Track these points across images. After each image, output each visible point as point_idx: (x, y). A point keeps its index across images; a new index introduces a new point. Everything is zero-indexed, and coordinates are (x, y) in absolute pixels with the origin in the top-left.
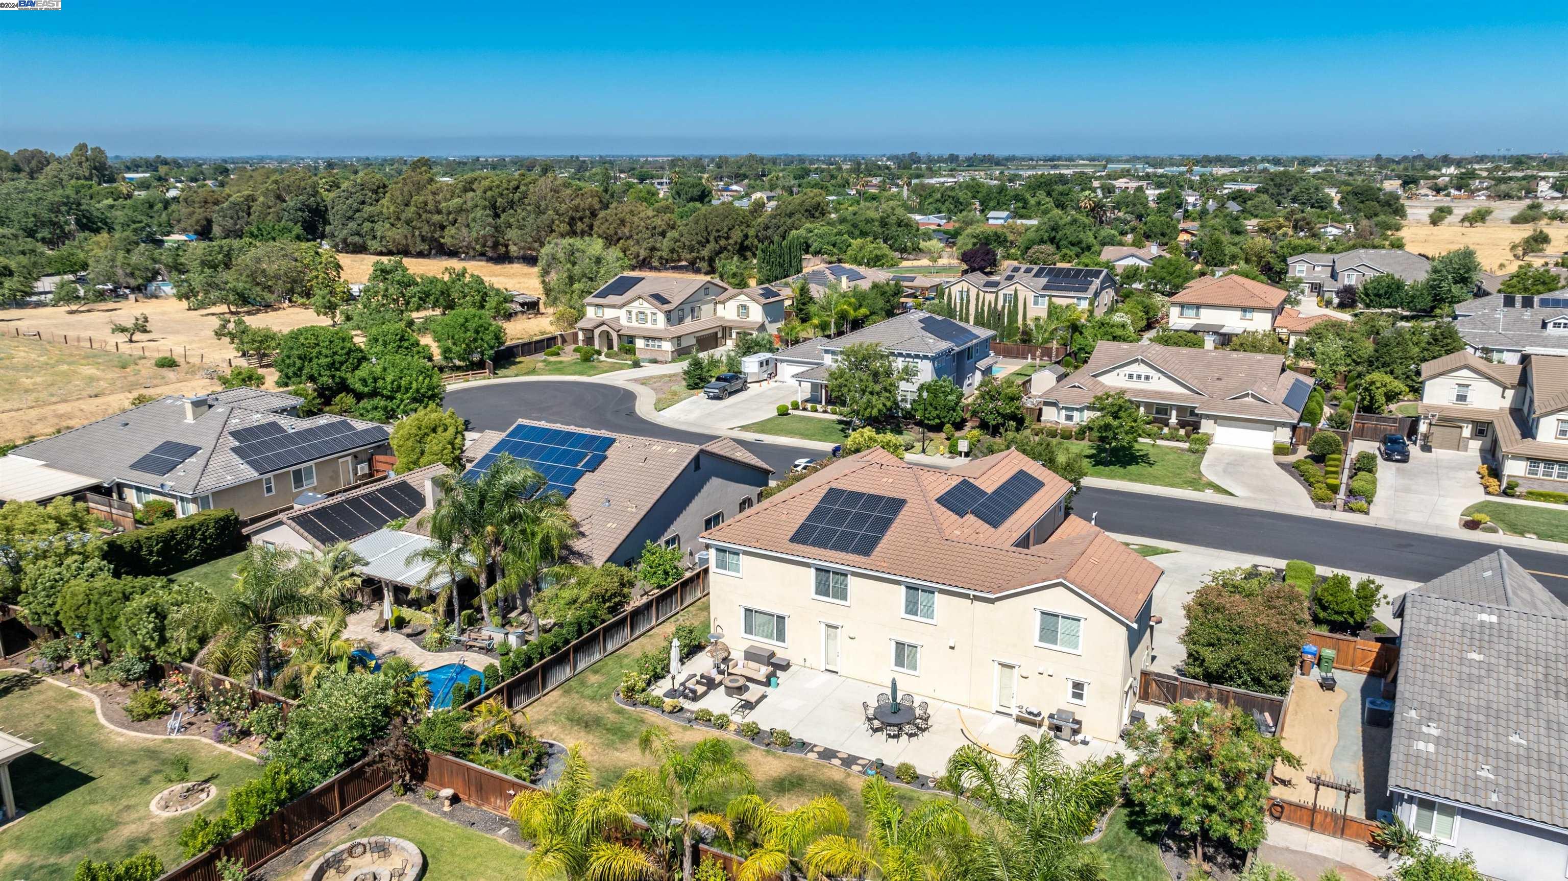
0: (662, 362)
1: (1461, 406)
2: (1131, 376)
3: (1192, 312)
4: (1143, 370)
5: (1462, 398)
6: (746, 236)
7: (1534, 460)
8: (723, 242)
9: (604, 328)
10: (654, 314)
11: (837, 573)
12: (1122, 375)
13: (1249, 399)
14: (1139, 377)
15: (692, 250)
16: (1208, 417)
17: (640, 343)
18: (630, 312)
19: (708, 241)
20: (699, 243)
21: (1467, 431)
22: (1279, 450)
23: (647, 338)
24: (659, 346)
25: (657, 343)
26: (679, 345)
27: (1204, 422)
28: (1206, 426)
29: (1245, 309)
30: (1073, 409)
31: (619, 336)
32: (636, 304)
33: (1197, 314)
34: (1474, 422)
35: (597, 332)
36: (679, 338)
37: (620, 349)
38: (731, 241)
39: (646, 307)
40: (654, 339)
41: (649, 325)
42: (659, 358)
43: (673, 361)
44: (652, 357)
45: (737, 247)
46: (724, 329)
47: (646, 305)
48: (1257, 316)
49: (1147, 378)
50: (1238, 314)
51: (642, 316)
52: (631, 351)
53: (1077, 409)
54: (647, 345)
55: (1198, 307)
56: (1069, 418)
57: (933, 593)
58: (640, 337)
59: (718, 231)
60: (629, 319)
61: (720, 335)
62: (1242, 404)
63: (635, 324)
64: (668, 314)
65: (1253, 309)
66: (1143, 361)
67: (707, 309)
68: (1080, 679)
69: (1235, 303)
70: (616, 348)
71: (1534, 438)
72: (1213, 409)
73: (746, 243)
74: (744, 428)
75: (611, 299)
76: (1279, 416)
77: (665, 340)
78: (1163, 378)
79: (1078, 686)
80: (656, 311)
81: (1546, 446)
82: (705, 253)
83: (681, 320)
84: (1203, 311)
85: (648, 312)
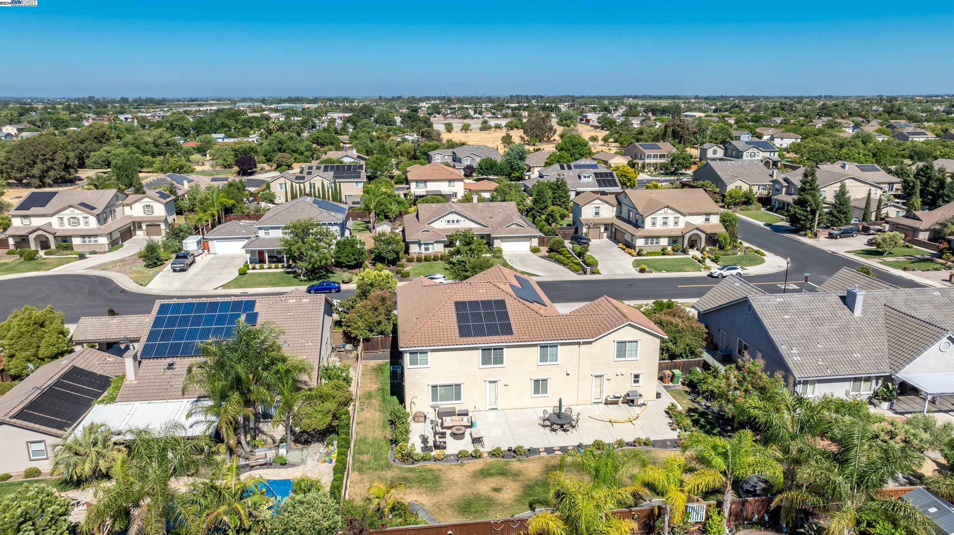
0: (100, 253)
1: (597, 217)
2: (449, 221)
3: (422, 185)
4: (455, 217)
5: (597, 214)
6: (68, 158)
7: (646, 238)
8: (49, 163)
9: (40, 232)
10: (86, 218)
11: (496, 349)
12: (444, 221)
13: (515, 226)
14: (453, 221)
15: (21, 170)
16: (497, 238)
17: (76, 241)
18: (61, 219)
19: (35, 163)
20: (28, 164)
21: (602, 229)
22: (535, 250)
23: (83, 237)
24: (96, 241)
25: (93, 239)
26: (111, 238)
27: (495, 241)
28: (497, 244)
29: (450, 181)
30: (428, 244)
31: (55, 237)
32: (68, 211)
33: (426, 186)
34: (605, 225)
35: (32, 237)
36: (111, 234)
37: (57, 248)
38: (56, 162)
39: (78, 213)
40: (90, 236)
41: (82, 226)
42: (97, 250)
43: (110, 251)
44: (92, 249)
45: (63, 166)
46: (134, 223)
47: (77, 211)
48: (456, 183)
49: (458, 221)
50: (447, 183)
51: (74, 220)
52: (69, 248)
53: (431, 244)
54: (84, 242)
55: (425, 181)
56: (427, 249)
57: (556, 346)
58: (76, 236)
59: (44, 155)
60: (62, 224)
61: (132, 228)
62: (512, 229)
63: (67, 226)
64: (98, 216)
65: (454, 180)
66: (455, 213)
67: (119, 210)
68: (636, 372)
69: (444, 178)
70: (53, 247)
71: (643, 228)
72: (500, 233)
73: (68, 163)
74: (224, 286)
75: (34, 210)
76: (531, 233)
77: (101, 235)
78: (466, 220)
79: (637, 376)
80: (87, 215)
81: (649, 231)
82: (36, 171)
83: (105, 220)
84: (428, 184)
85: (80, 217)
